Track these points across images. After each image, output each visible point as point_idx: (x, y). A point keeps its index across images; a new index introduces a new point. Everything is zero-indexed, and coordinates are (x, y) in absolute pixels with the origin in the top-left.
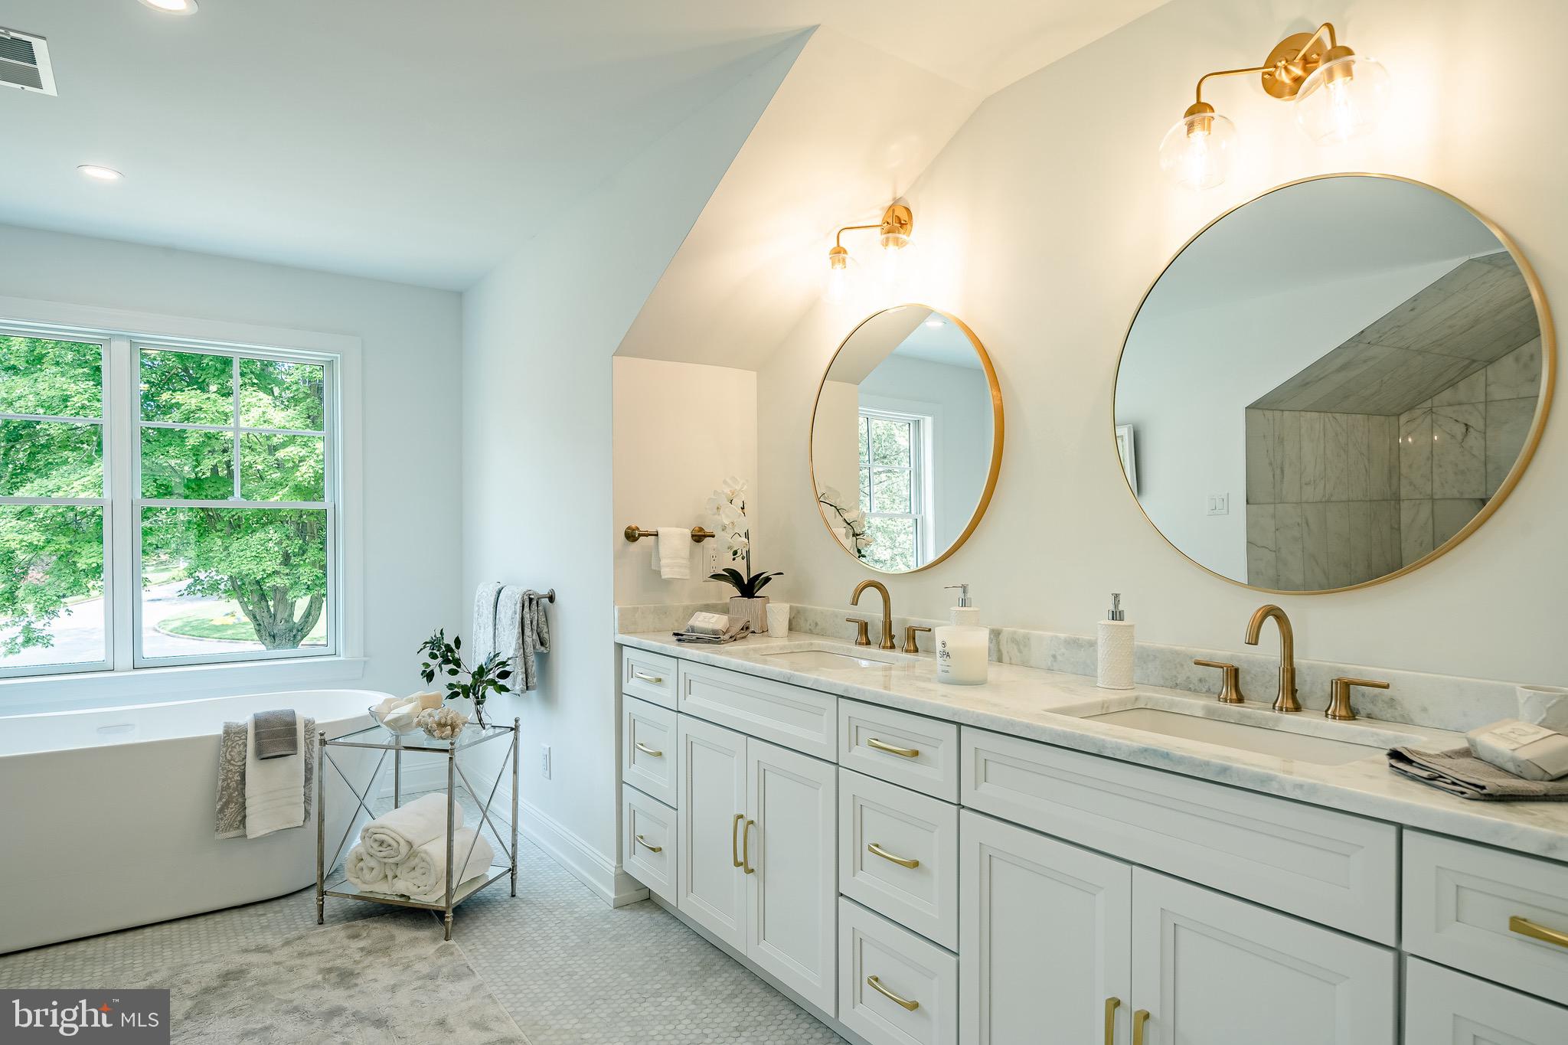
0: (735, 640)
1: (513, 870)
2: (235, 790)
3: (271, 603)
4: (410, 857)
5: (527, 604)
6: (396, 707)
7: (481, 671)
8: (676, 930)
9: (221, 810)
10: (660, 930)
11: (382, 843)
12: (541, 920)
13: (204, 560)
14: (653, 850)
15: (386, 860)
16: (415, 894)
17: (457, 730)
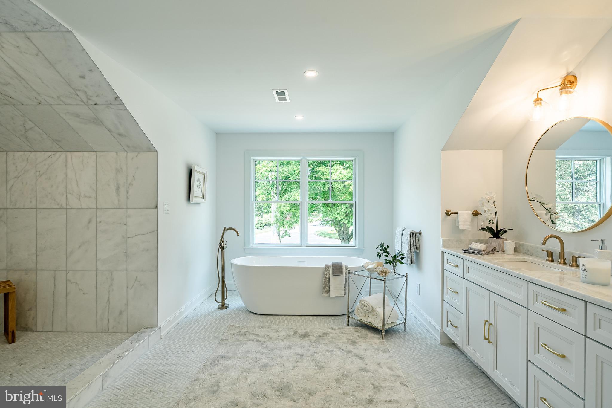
0: (489, 254)
1: (405, 322)
2: (327, 283)
3: (343, 228)
4: (372, 311)
5: (412, 235)
6: (369, 265)
7: (395, 257)
8: (463, 358)
9: (324, 288)
10: (456, 356)
11: (365, 305)
12: (413, 341)
13: (326, 214)
14: (454, 326)
15: (366, 311)
16: (374, 323)
17: (387, 274)
